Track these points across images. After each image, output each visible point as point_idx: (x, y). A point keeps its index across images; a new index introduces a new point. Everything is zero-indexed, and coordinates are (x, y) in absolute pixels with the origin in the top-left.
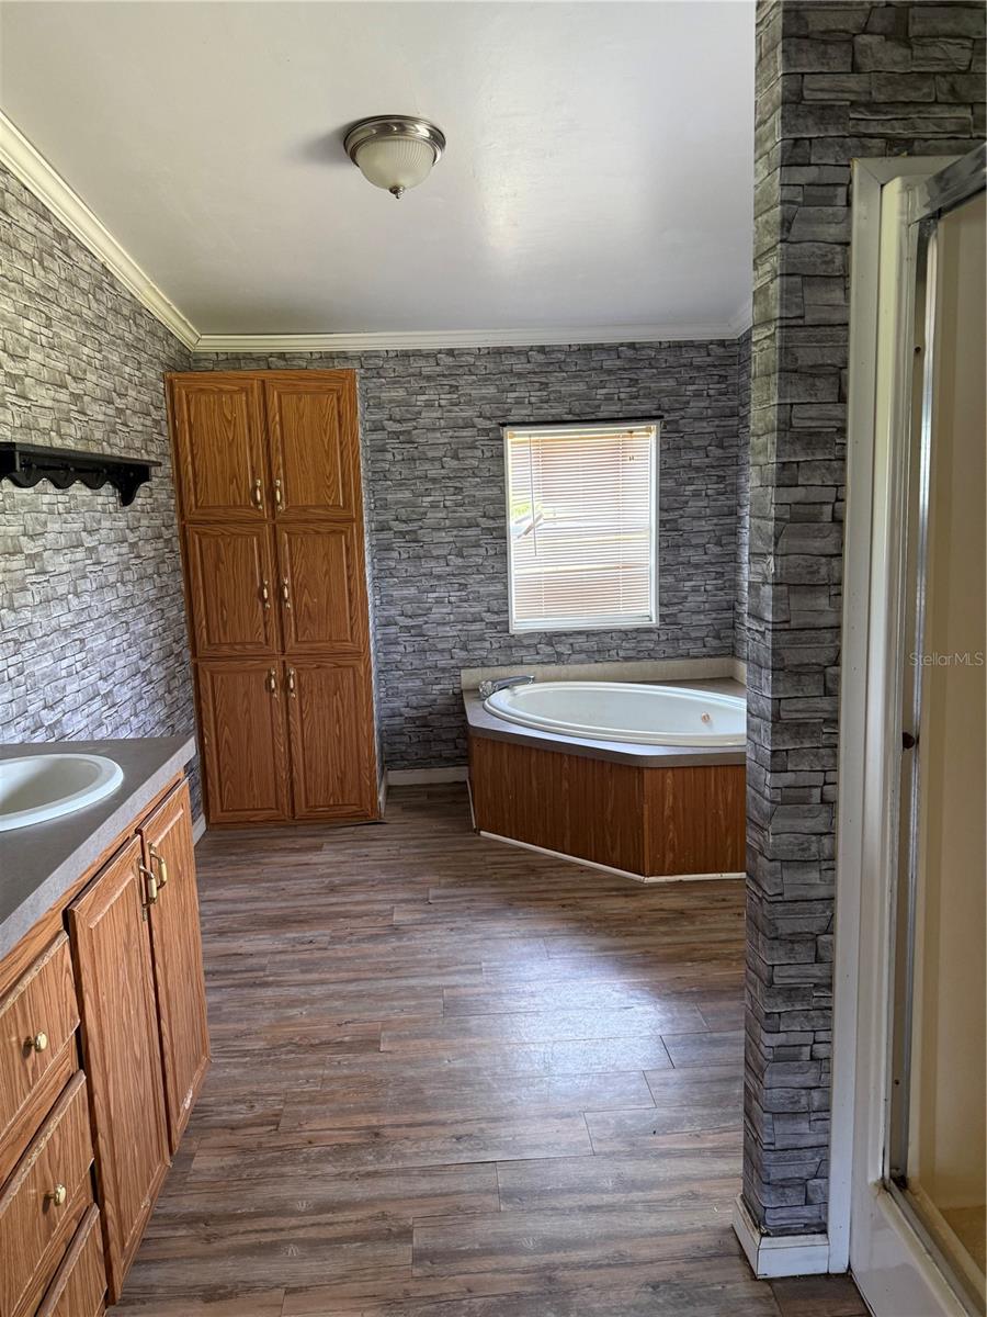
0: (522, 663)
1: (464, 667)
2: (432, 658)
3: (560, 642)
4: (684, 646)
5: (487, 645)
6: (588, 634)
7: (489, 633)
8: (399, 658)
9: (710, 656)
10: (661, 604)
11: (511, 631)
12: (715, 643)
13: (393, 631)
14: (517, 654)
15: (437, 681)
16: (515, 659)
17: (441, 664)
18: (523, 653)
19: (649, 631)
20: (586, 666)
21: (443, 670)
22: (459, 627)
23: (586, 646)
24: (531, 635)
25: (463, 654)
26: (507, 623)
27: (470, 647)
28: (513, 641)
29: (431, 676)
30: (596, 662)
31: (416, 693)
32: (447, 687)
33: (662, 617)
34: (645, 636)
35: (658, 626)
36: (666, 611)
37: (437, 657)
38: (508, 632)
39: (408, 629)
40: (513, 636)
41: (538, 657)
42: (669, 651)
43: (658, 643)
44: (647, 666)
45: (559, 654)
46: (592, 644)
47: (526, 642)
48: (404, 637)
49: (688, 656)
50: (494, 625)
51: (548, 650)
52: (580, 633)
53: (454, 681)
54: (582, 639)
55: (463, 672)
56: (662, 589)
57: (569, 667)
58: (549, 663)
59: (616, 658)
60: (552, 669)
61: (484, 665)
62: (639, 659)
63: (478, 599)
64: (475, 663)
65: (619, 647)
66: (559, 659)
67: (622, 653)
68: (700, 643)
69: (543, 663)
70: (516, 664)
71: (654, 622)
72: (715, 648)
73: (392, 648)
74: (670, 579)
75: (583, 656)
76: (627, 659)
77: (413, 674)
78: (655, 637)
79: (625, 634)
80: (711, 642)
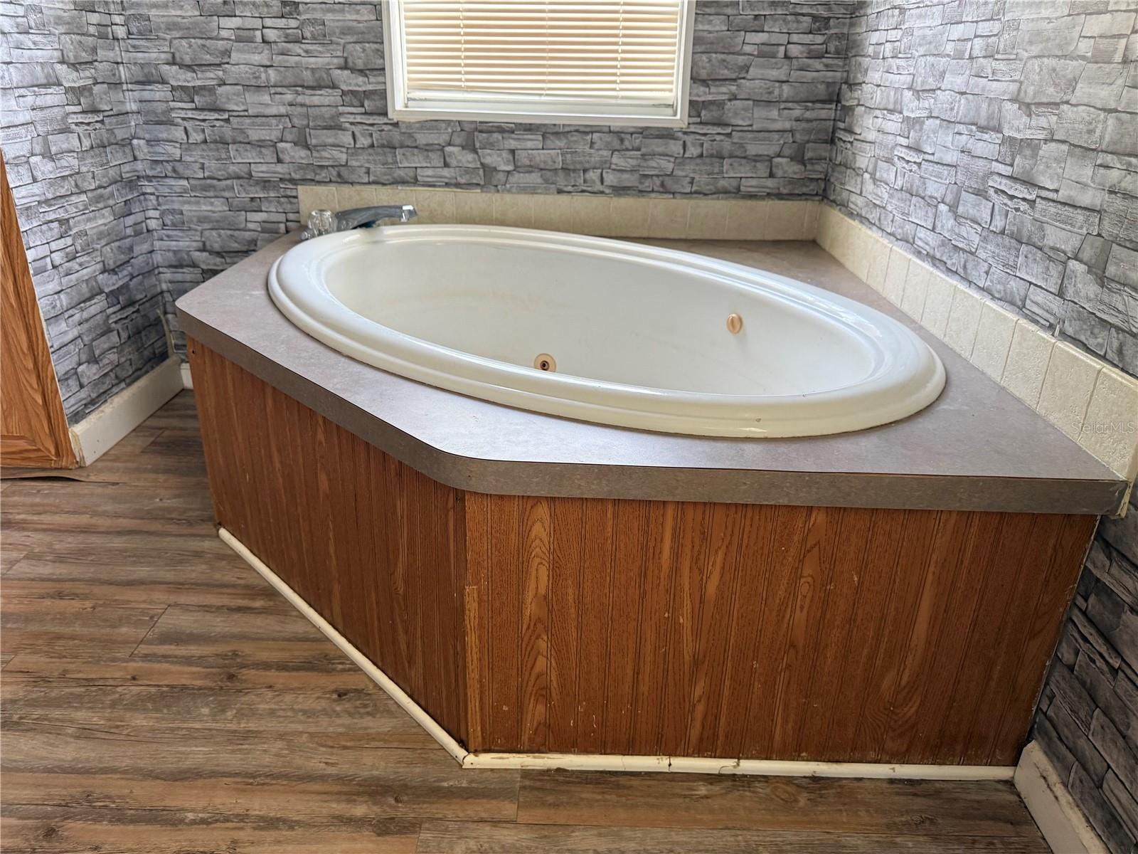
0: (415, 182)
1: (304, 181)
2: (241, 158)
3: (491, 146)
4: (733, 172)
5: (346, 139)
6: (546, 131)
7: (350, 114)
8: (177, 153)
9: (780, 196)
10: (695, 79)
11: (390, 115)
12: (793, 170)
13: (158, 96)
14: (408, 162)
15: (254, 205)
16: (401, 173)
17: (260, 171)
18: (417, 160)
19: (665, 134)
20: (540, 198)
21: (265, 184)
22: (289, 97)
23: (541, 156)
24: (432, 124)
25: (300, 154)
26: (383, 95)
27: (314, 142)
28: (396, 137)
29: (242, 194)
30: (560, 192)
31: (218, 225)
32: (274, 217)
33: (695, 107)
34: (657, 146)
35: (684, 126)
36: (704, 94)
37: (251, 156)
38: (385, 114)
39: (189, 93)
40: (396, 125)
41: (446, 172)
42: (702, 180)
43: (681, 161)
44: (656, 208)
45: (489, 170)
46: (551, 155)
47: (422, 139)
48: (181, 110)
49: (736, 192)
50: (358, 97)
51: (467, 158)
52: (529, 128)
53: (288, 207)
54: (533, 141)
55: (302, 190)
56: (700, 44)
57: (508, 198)
58: (470, 185)
59: (599, 187)
60: (475, 199)
61: (342, 181)
62: (642, 193)
63: (323, 38)
64: (323, 175)
65: (604, 165)
66: (488, 178)
67: (610, 178)
68: (762, 169)
69: (458, 185)
70: (404, 182)
71: (678, 117)
72: (792, 182)
73: (162, 131)
74: (718, 25)
75: (535, 178)
76: (620, 190)
77: (207, 186)
78: (675, 148)
79: (620, 137)
80: (787, 168)
